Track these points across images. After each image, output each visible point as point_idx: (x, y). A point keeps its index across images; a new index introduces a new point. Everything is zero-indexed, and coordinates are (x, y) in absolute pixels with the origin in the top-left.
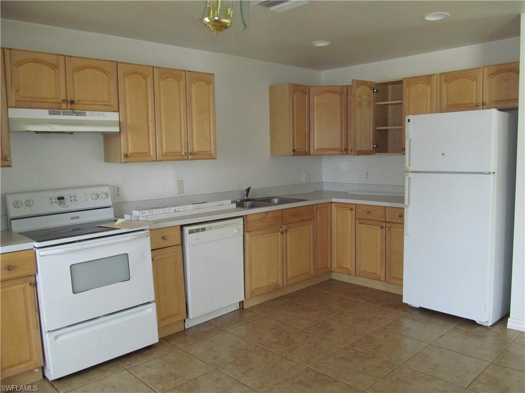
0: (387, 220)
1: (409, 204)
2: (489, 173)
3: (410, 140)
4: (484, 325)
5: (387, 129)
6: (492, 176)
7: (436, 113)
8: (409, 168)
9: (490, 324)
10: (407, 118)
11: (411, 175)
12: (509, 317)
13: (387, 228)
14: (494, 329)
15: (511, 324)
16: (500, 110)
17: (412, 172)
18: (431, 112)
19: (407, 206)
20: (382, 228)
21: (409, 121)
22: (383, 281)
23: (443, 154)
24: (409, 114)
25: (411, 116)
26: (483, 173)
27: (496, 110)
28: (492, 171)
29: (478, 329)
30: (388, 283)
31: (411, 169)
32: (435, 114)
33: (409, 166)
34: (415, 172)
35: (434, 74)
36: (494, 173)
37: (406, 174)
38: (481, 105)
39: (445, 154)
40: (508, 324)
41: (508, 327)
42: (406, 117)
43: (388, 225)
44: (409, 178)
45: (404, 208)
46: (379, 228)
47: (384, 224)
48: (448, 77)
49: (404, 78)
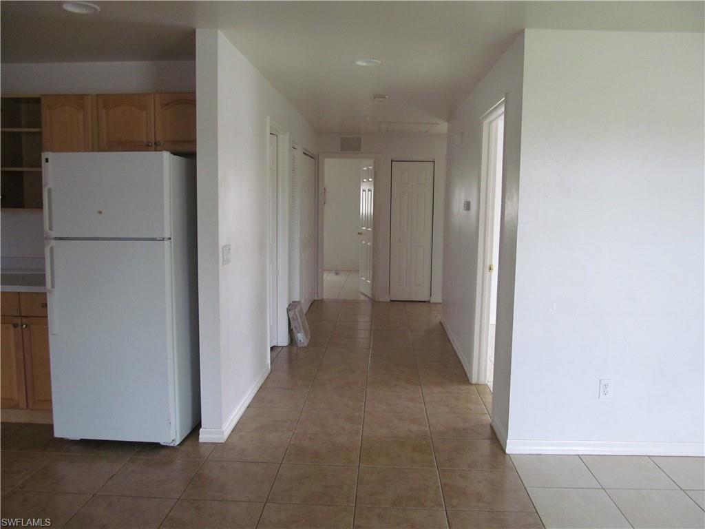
0: (23, 314)
1: (53, 287)
2: (163, 239)
3: (49, 190)
4: (172, 445)
5: (21, 172)
6: (167, 243)
7: (93, 151)
8: (50, 232)
9: (178, 443)
10: (45, 155)
11: (53, 243)
12: (201, 427)
13: (24, 326)
14: (183, 448)
15: (205, 436)
16: (174, 153)
17: (56, 239)
18: (86, 150)
19: (50, 292)
20: (15, 326)
21: (47, 160)
22: (23, 409)
23: (100, 213)
24: (48, 151)
25: (50, 153)
26: (154, 239)
27: (169, 153)
28: (167, 235)
29: (163, 452)
30: (31, 410)
31: (54, 234)
32: (91, 153)
33: (51, 229)
34: (61, 239)
35: (88, 95)
36: (170, 238)
37: (46, 241)
38: (154, 145)
39: (103, 212)
40: (200, 436)
41: (200, 441)
42: (43, 154)
43: (24, 320)
44: (52, 249)
45: (46, 293)
46: (11, 326)
47: (18, 321)
48: (109, 101)
49: (42, 95)
